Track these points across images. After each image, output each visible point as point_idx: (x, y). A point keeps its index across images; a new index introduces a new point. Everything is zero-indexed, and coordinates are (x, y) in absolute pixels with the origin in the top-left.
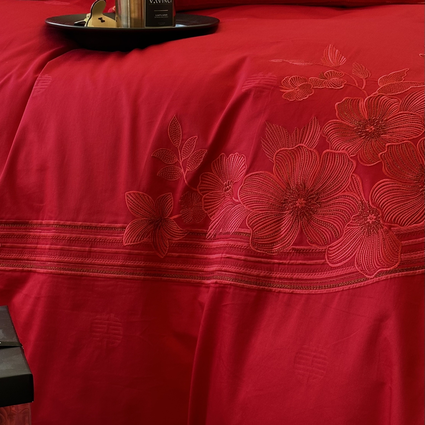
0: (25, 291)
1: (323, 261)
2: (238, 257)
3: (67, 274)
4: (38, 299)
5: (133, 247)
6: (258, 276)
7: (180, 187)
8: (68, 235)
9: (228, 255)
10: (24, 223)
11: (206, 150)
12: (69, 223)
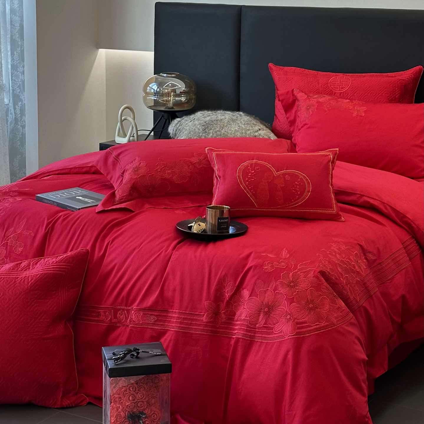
0: (165, 337)
1: (272, 331)
2: (244, 328)
3: (182, 331)
4: (170, 340)
5: (207, 322)
6: (250, 335)
7: (225, 301)
8: (183, 317)
9: (241, 327)
10: (166, 311)
11: (235, 288)
12: (184, 312)
